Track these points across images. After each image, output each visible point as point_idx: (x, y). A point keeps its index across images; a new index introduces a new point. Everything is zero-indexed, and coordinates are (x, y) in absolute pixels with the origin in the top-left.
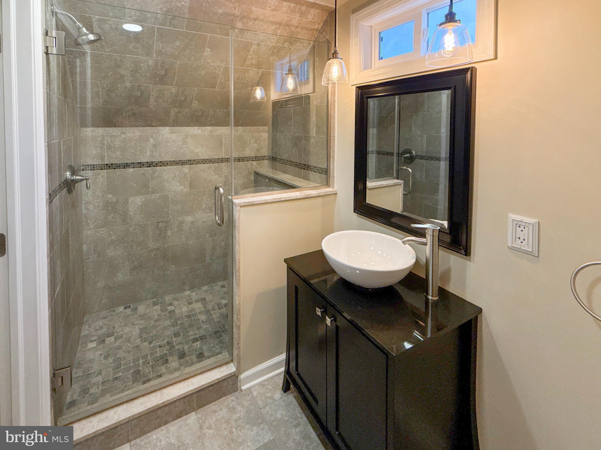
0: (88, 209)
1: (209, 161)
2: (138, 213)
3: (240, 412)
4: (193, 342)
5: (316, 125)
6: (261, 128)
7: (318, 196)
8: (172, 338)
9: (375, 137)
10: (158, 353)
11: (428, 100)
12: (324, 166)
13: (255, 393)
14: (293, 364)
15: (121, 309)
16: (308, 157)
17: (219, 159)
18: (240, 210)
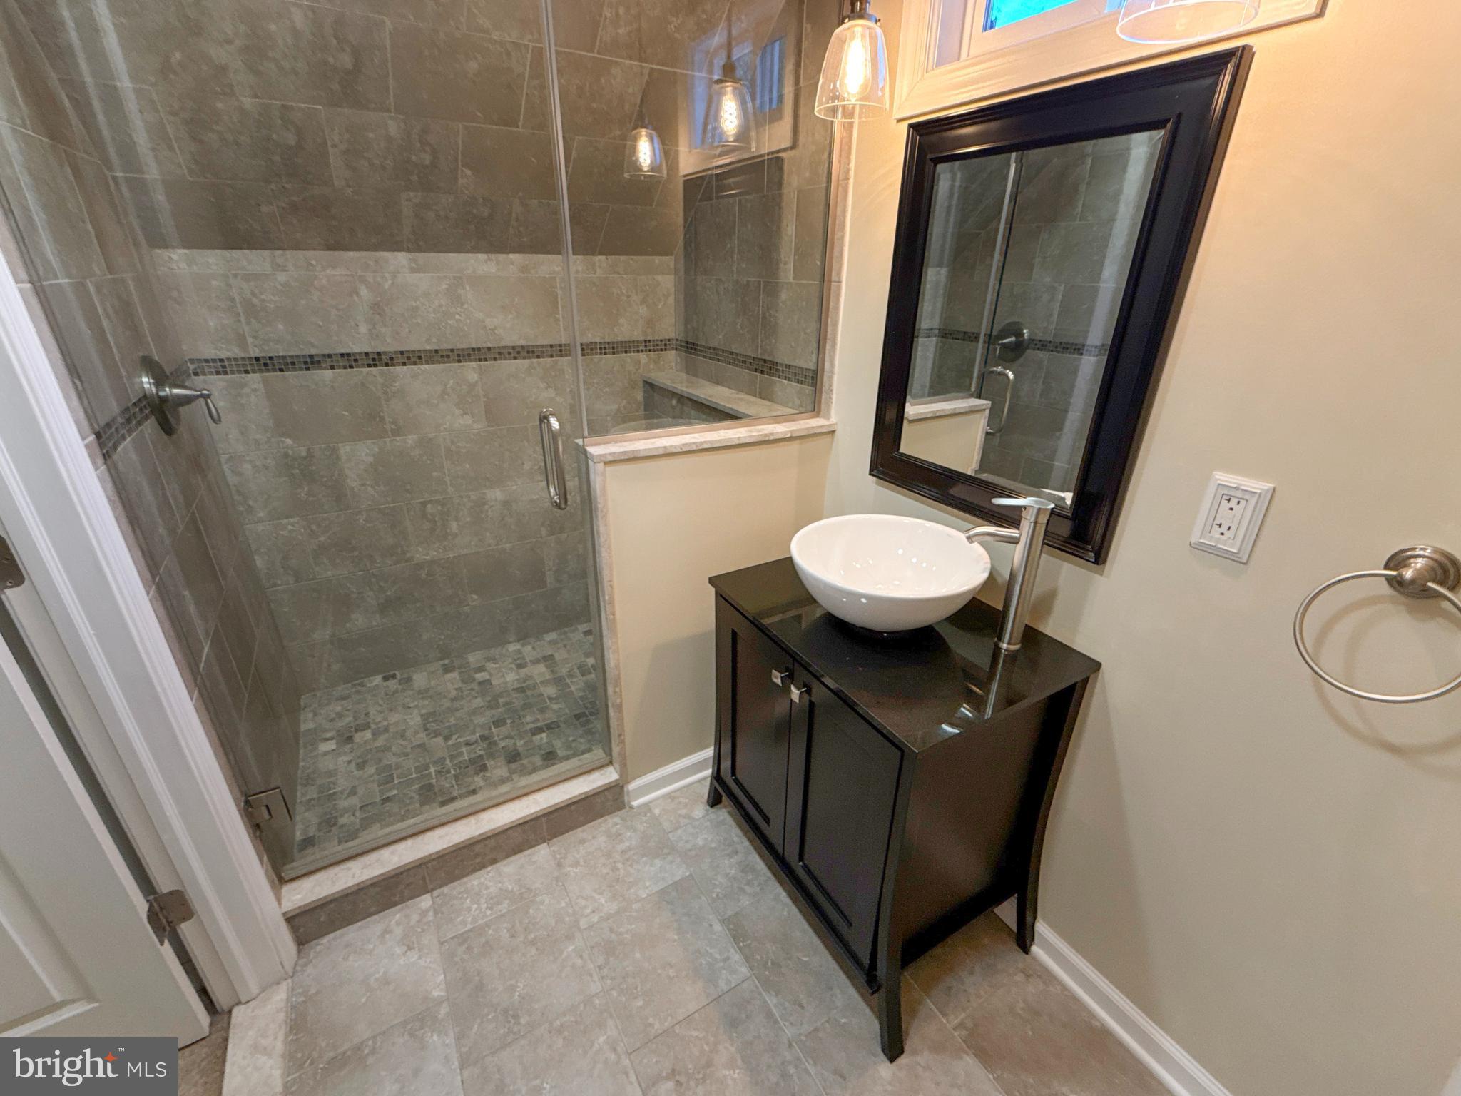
0: (239, 474)
1: (528, 352)
2: (368, 483)
3: (631, 840)
4: (534, 734)
5: (797, 250)
6: (657, 261)
7: (791, 439)
8: (490, 729)
9: (941, 292)
10: (465, 755)
11: (1089, 183)
12: (810, 364)
13: (657, 811)
14: (726, 765)
15: (377, 680)
16: (773, 341)
17: (551, 346)
18: (605, 470)
